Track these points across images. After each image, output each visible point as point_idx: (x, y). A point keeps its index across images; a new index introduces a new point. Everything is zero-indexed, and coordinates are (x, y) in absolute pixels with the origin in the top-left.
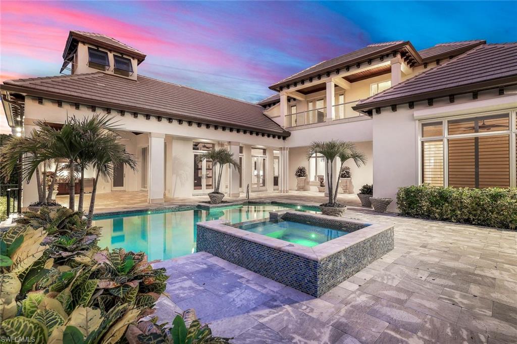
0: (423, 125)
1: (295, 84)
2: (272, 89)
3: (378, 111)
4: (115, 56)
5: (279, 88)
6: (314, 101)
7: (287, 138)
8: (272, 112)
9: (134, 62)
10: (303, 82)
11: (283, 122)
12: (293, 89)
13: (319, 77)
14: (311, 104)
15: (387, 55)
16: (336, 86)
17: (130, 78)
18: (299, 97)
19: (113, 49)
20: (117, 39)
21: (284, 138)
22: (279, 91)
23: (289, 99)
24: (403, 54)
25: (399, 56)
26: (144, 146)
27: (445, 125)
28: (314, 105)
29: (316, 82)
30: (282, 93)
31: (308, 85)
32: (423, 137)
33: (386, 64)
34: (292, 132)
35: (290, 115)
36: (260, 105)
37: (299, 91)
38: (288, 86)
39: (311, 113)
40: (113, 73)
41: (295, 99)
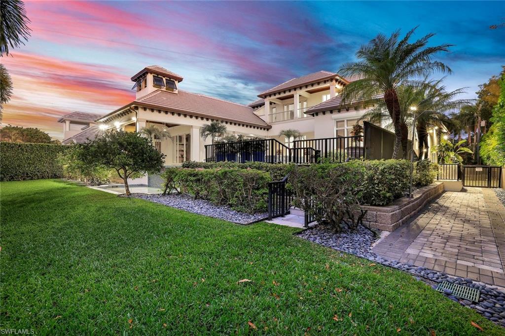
0: (337, 122)
1: (275, 95)
2: (260, 97)
3: (317, 114)
4: (166, 79)
5: (265, 96)
6: (287, 105)
7: (270, 130)
8: (259, 112)
9: (176, 82)
10: (279, 93)
11: (267, 119)
12: (273, 97)
13: (290, 91)
14: (285, 107)
15: (328, 81)
16: (300, 96)
17: (174, 92)
18: (278, 102)
19: (165, 75)
20: (165, 68)
21: (268, 130)
22: (264, 98)
23: (271, 103)
24: (337, 80)
25: (334, 81)
26: (187, 133)
27: (346, 122)
28: (288, 107)
29: (288, 94)
30: (265, 100)
31: (282, 95)
32: (337, 127)
33: (327, 85)
34: (273, 126)
35: (271, 115)
36: (250, 106)
37: (278, 98)
38: (270, 96)
39: (286, 113)
40: (165, 90)
41: (275, 103)
